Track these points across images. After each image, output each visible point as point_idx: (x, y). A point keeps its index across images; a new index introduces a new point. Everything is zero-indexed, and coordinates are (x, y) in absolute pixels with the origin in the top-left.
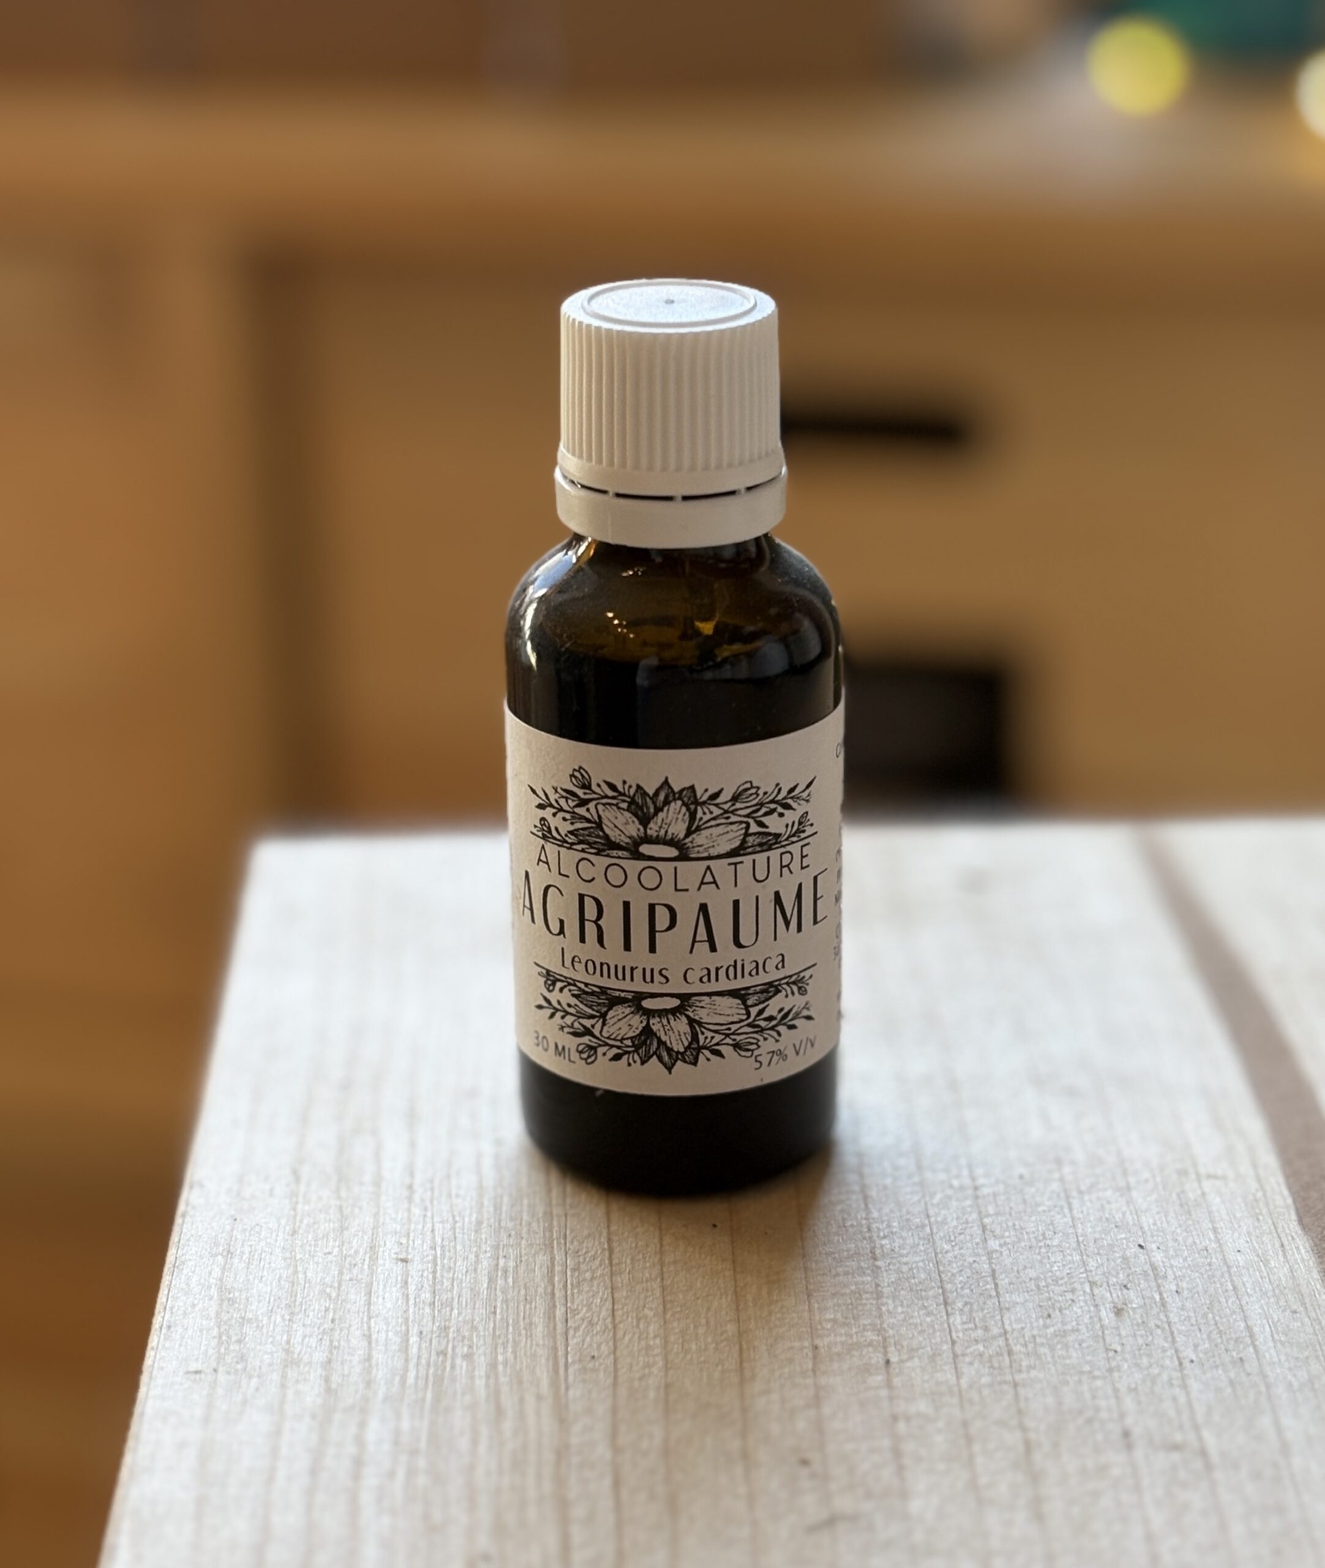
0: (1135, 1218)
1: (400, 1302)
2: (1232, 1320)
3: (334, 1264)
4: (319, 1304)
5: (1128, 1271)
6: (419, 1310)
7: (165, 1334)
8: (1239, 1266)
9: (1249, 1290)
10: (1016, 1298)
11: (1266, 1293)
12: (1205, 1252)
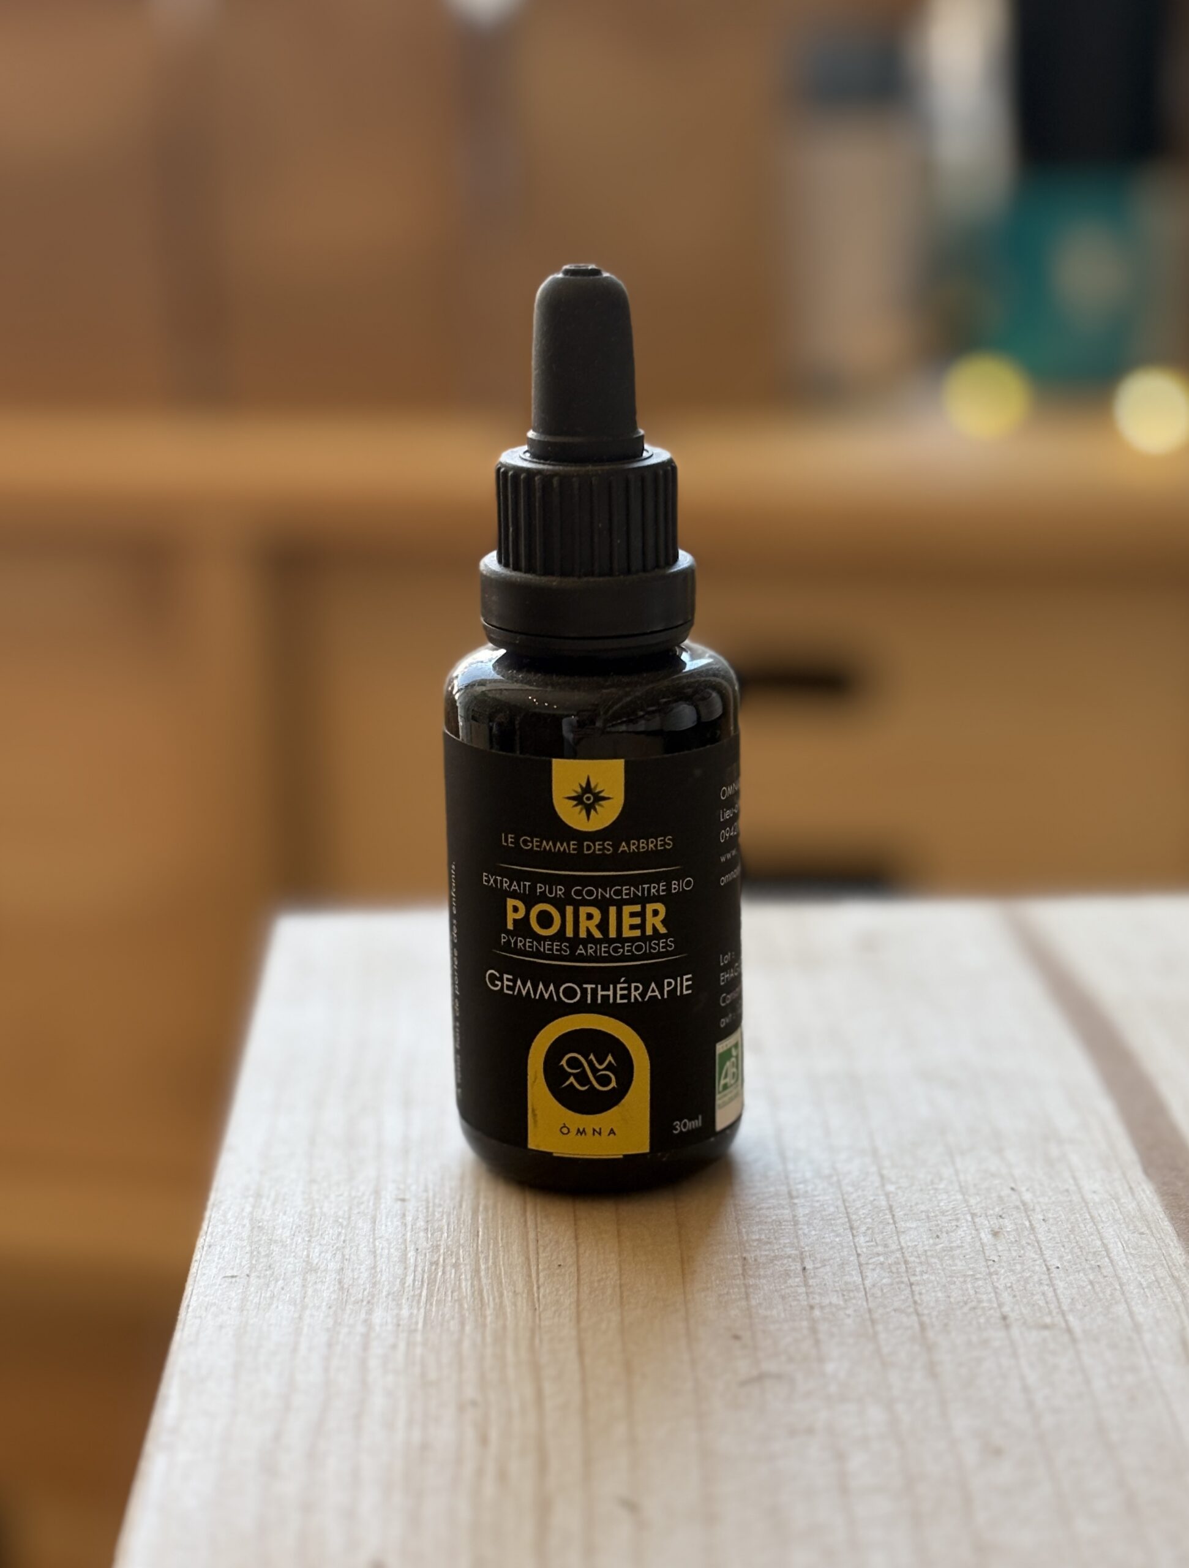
1: (399, 1229)
2: (1090, 1240)
3: (344, 1203)
5: (1002, 1205)
6: (415, 1234)
8: (1095, 1203)
9: (1103, 1219)
10: (910, 1225)
11: (1116, 1221)
12: (1067, 1194)
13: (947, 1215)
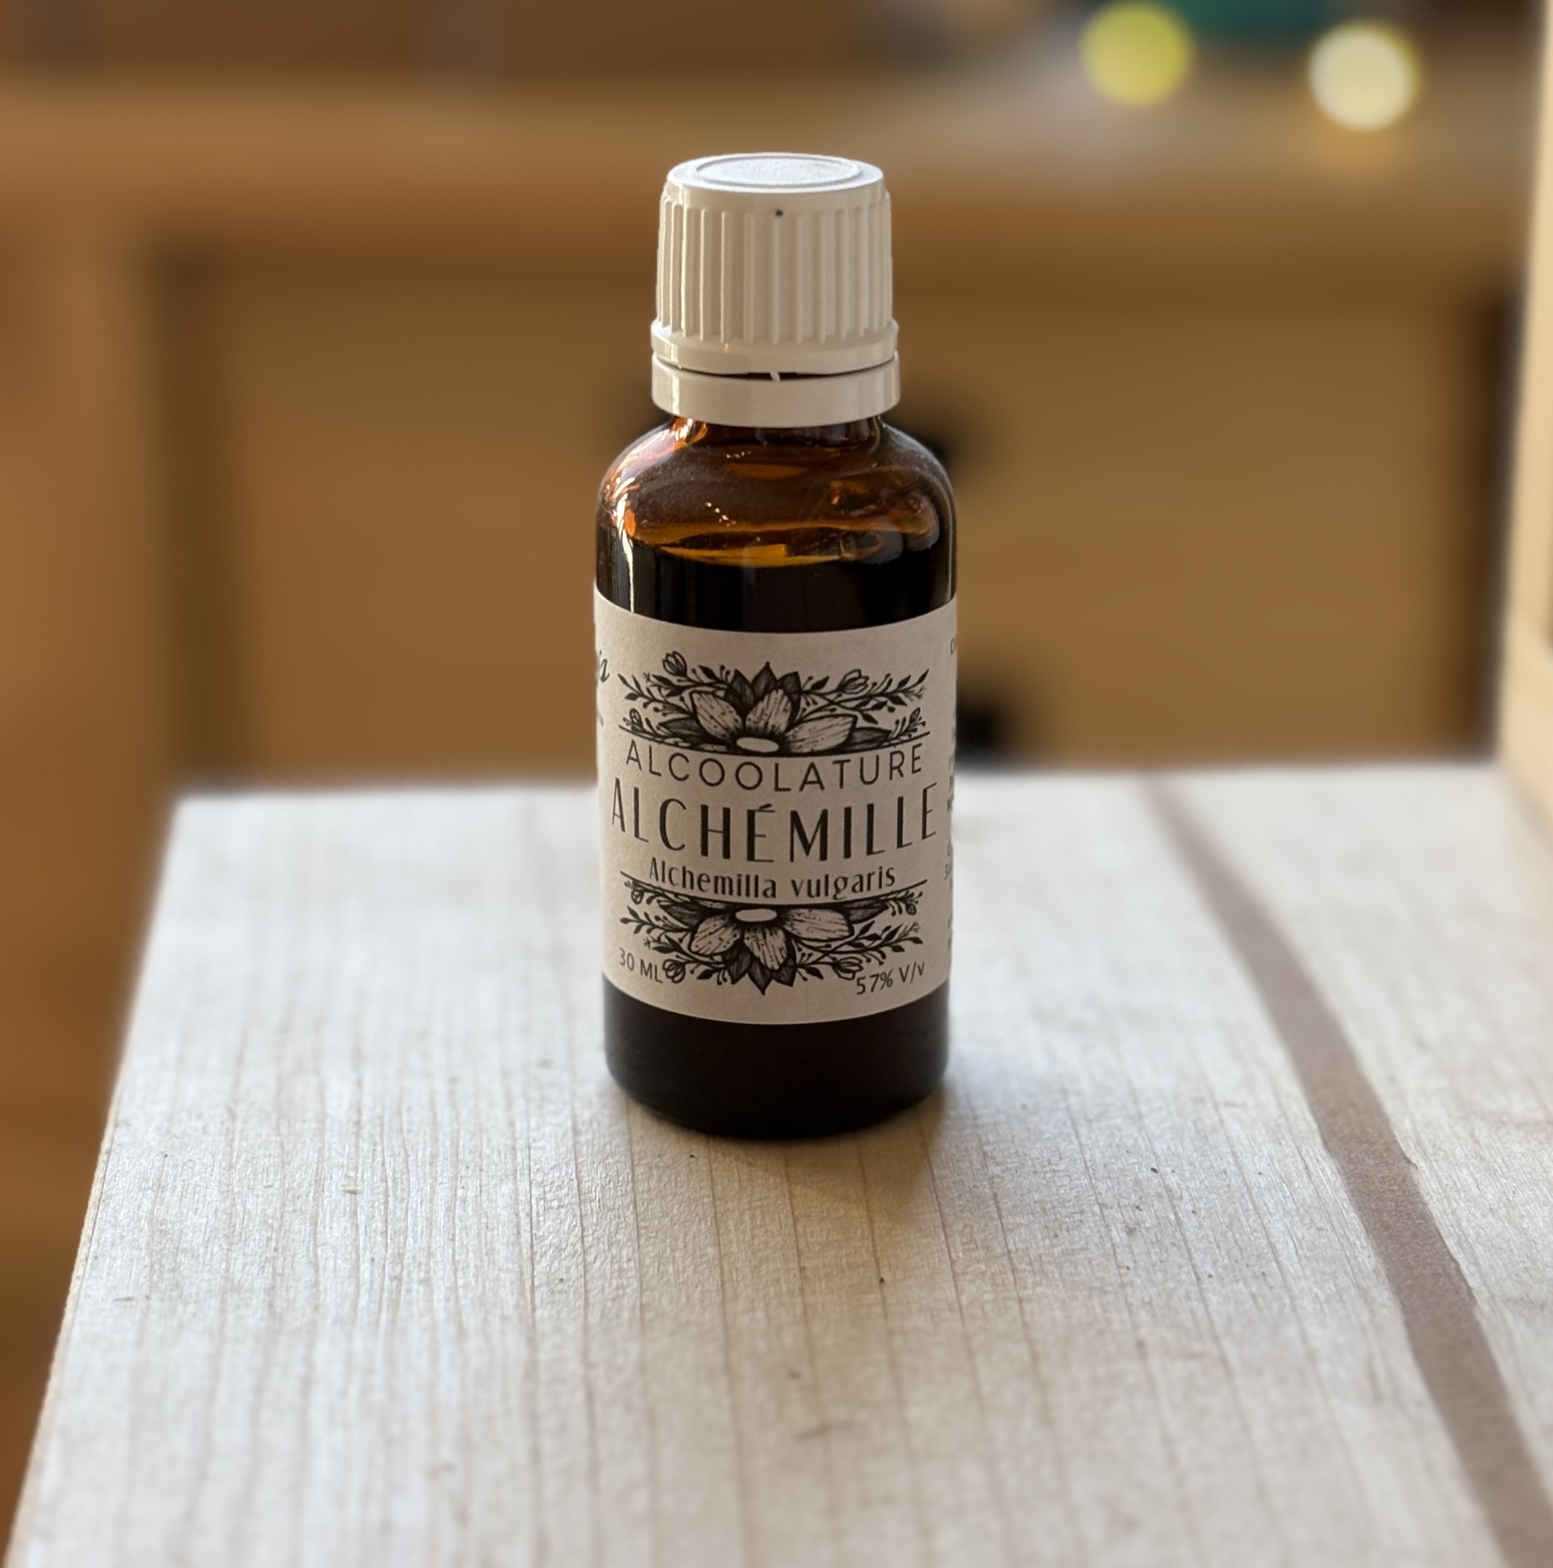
0: (1147, 1143)
1: (349, 1232)
2: (1252, 1237)
3: (275, 1197)
4: (260, 1234)
5: (1141, 1194)
6: (370, 1237)
7: (91, 1265)
8: (1260, 1187)
9: (1271, 1210)
10: (1018, 1220)
11: (1288, 1213)
12: (1224, 1176)
13: (1069, 1207)
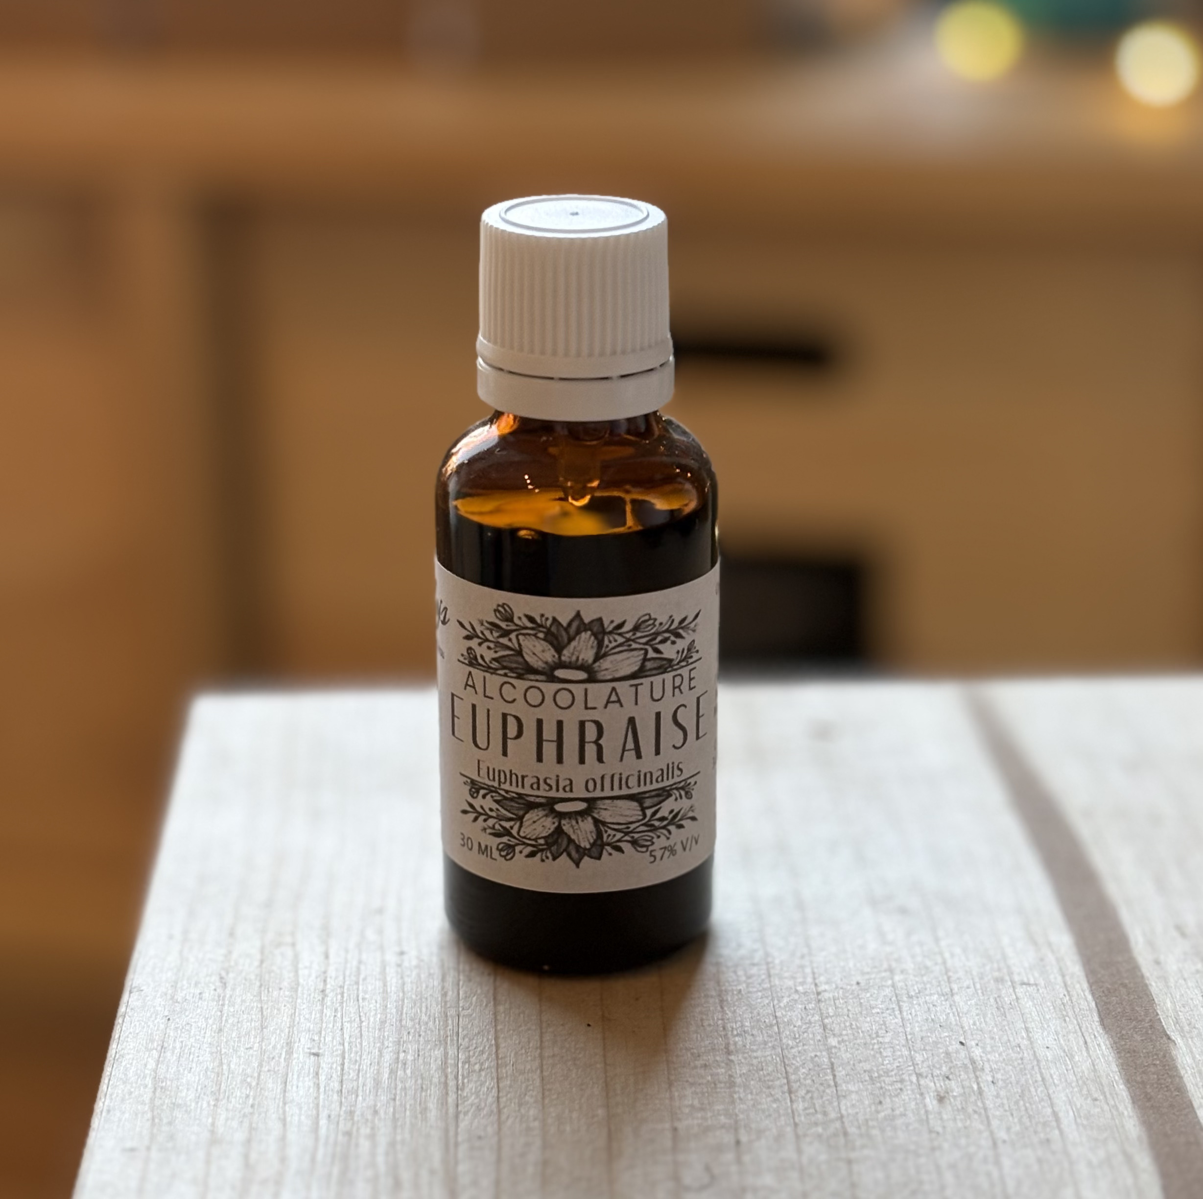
0: (958, 1018)
1: (312, 1090)
2: (1040, 1107)
3: (254, 1058)
4: (240, 1092)
5: (950, 1064)
6: (328, 1096)
8: (1048, 1060)
9: (1056, 1081)
10: (851, 1087)
11: (1069, 1084)
12: (1018, 1049)
13: (892, 1076)
